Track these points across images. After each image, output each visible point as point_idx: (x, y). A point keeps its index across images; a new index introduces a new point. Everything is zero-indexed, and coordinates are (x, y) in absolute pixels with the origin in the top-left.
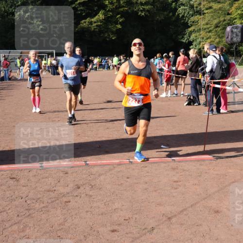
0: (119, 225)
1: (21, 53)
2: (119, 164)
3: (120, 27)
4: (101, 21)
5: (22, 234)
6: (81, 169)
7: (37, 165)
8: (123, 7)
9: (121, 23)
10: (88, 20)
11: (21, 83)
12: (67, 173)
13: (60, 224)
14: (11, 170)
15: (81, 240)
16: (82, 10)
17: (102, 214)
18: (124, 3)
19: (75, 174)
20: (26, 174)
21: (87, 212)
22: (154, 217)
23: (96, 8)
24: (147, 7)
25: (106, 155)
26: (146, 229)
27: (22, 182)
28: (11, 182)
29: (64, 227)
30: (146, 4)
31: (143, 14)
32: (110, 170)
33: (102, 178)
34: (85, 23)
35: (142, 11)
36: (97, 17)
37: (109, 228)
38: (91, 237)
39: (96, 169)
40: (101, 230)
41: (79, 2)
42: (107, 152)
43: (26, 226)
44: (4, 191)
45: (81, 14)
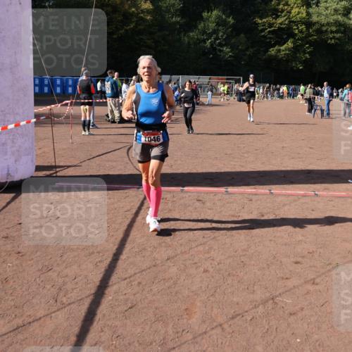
0: (303, 257)
1: (210, 79)
2: (304, 196)
3: (309, 57)
4: (289, 50)
5: (207, 255)
6: (265, 197)
7: (223, 189)
8: (313, 35)
9: (308, 53)
10: (277, 47)
11: (208, 108)
12: (251, 200)
13: (244, 250)
14: (198, 192)
15: (264, 268)
16: (270, 38)
17: (286, 245)
18: (313, 31)
19: (259, 202)
20: (212, 197)
21: (271, 240)
22: (339, 253)
23: (285, 37)
24: (338, 35)
25: (291, 186)
26: (330, 264)
27: (208, 204)
28: (198, 204)
29: (247, 253)
30: (337, 32)
31: (333, 42)
32: (295, 201)
33: (286, 208)
34: (273, 51)
35: (331, 39)
36: (286, 45)
37: (292, 260)
38: (274, 267)
39: (280, 199)
40: (284, 260)
41: (268, 29)
42: (292, 183)
43: (211, 248)
44: (191, 212)
45: (270, 42)
